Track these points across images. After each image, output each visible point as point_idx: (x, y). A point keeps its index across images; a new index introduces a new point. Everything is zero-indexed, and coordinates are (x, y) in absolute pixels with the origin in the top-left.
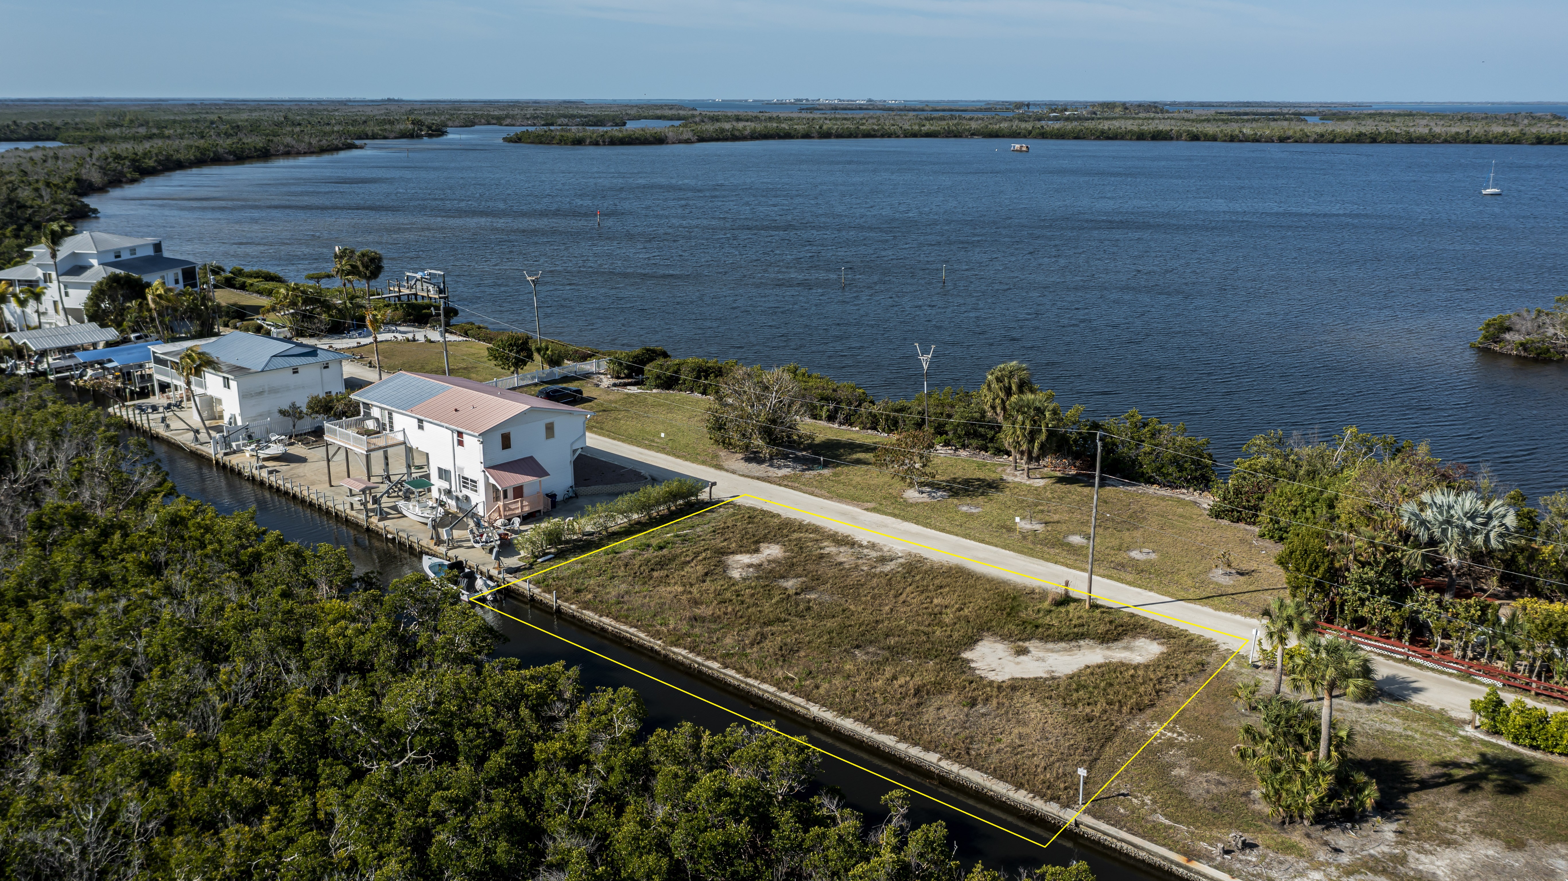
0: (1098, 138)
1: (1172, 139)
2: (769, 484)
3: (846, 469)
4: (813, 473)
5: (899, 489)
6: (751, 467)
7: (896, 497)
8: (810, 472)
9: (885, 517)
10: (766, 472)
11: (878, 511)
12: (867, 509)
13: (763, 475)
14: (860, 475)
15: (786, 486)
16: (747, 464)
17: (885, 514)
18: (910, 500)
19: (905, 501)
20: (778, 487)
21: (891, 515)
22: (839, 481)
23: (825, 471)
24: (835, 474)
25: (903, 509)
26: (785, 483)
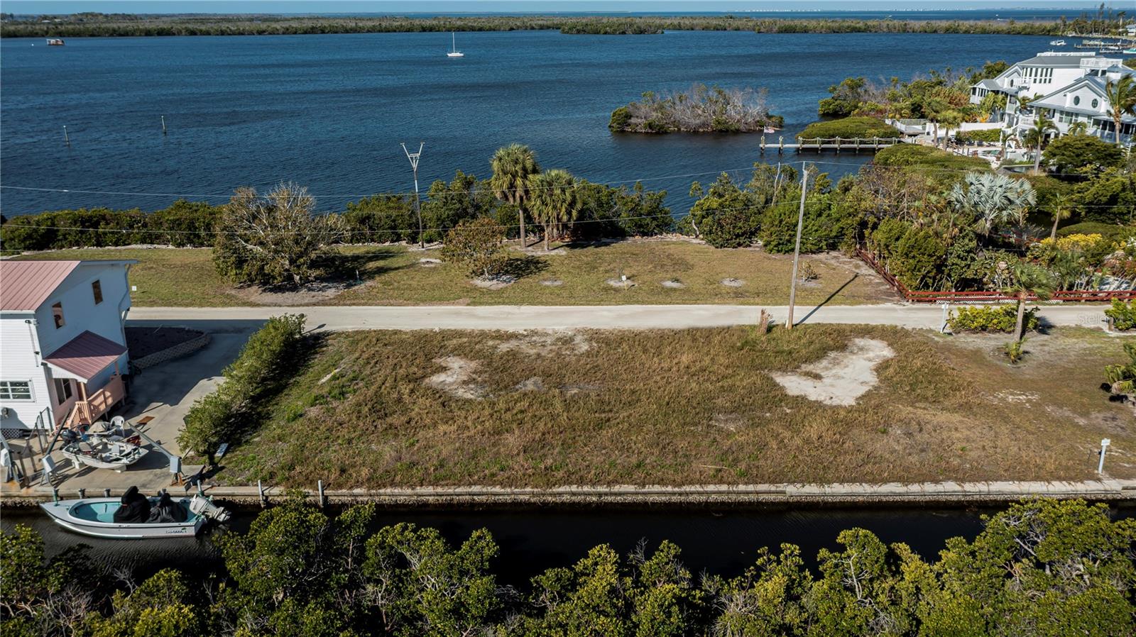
2: (335, 307)
3: (385, 277)
4: (361, 288)
5: (463, 282)
6: (288, 296)
7: (476, 288)
8: (356, 287)
9: (496, 306)
10: (313, 297)
11: (481, 304)
12: (468, 305)
13: (314, 300)
14: (408, 279)
15: (354, 304)
16: (279, 295)
17: (491, 304)
18: (492, 288)
19: (490, 290)
20: (348, 307)
21: (499, 303)
22: (398, 288)
23: (369, 283)
24: (385, 283)
25: (501, 297)
26: (348, 302)
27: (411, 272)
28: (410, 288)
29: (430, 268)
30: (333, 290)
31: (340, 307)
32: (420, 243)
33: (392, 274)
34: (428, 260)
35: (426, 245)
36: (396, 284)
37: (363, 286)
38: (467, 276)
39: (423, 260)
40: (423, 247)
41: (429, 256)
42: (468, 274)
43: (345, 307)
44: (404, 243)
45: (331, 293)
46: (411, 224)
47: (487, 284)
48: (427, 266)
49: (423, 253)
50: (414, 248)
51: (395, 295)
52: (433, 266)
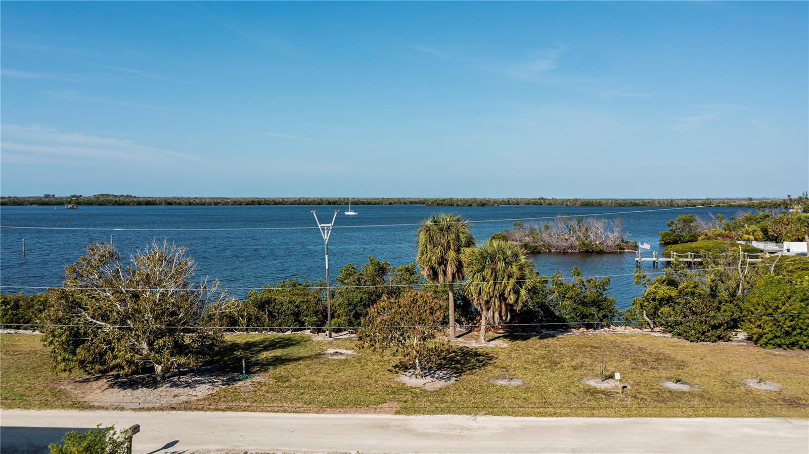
0: (114, 204)
1: (157, 205)
2: (202, 413)
3: (281, 370)
4: (244, 385)
5: (386, 378)
6: (142, 393)
7: (404, 388)
8: (240, 383)
9: (439, 416)
10: (175, 396)
11: (416, 411)
12: (398, 413)
13: (175, 401)
14: (310, 373)
15: (230, 409)
16: (129, 391)
17: (432, 412)
18: (427, 387)
19: (426, 391)
20: (220, 413)
21: (442, 411)
22: (297, 386)
23: (257, 378)
24: (279, 379)
25: (442, 402)
26: (223, 406)
27: (315, 365)
28: (313, 386)
29: (340, 361)
30: (207, 386)
31: (209, 413)
32: (327, 332)
33: (290, 367)
34: (337, 350)
35: (333, 334)
36: (294, 380)
37: (248, 382)
38: (391, 371)
39: (331, 351)
40: (330, 336)
41: (338, 346)
42: (390, 368)
43: (216, 413)
44: (308, 332)
45: (203, 390)
46: (317, 311)
47: (420, 382)
48: (335, 357)
49: (330, 342)
50: (320, 337)
51: (291, 396)
52: (343, 357)
